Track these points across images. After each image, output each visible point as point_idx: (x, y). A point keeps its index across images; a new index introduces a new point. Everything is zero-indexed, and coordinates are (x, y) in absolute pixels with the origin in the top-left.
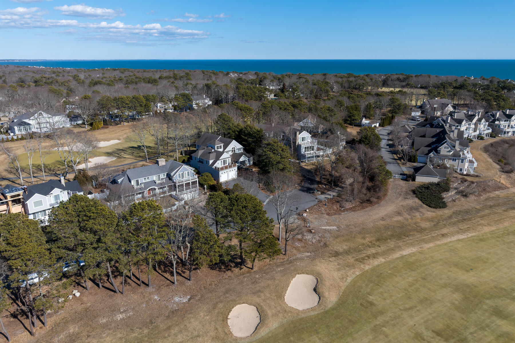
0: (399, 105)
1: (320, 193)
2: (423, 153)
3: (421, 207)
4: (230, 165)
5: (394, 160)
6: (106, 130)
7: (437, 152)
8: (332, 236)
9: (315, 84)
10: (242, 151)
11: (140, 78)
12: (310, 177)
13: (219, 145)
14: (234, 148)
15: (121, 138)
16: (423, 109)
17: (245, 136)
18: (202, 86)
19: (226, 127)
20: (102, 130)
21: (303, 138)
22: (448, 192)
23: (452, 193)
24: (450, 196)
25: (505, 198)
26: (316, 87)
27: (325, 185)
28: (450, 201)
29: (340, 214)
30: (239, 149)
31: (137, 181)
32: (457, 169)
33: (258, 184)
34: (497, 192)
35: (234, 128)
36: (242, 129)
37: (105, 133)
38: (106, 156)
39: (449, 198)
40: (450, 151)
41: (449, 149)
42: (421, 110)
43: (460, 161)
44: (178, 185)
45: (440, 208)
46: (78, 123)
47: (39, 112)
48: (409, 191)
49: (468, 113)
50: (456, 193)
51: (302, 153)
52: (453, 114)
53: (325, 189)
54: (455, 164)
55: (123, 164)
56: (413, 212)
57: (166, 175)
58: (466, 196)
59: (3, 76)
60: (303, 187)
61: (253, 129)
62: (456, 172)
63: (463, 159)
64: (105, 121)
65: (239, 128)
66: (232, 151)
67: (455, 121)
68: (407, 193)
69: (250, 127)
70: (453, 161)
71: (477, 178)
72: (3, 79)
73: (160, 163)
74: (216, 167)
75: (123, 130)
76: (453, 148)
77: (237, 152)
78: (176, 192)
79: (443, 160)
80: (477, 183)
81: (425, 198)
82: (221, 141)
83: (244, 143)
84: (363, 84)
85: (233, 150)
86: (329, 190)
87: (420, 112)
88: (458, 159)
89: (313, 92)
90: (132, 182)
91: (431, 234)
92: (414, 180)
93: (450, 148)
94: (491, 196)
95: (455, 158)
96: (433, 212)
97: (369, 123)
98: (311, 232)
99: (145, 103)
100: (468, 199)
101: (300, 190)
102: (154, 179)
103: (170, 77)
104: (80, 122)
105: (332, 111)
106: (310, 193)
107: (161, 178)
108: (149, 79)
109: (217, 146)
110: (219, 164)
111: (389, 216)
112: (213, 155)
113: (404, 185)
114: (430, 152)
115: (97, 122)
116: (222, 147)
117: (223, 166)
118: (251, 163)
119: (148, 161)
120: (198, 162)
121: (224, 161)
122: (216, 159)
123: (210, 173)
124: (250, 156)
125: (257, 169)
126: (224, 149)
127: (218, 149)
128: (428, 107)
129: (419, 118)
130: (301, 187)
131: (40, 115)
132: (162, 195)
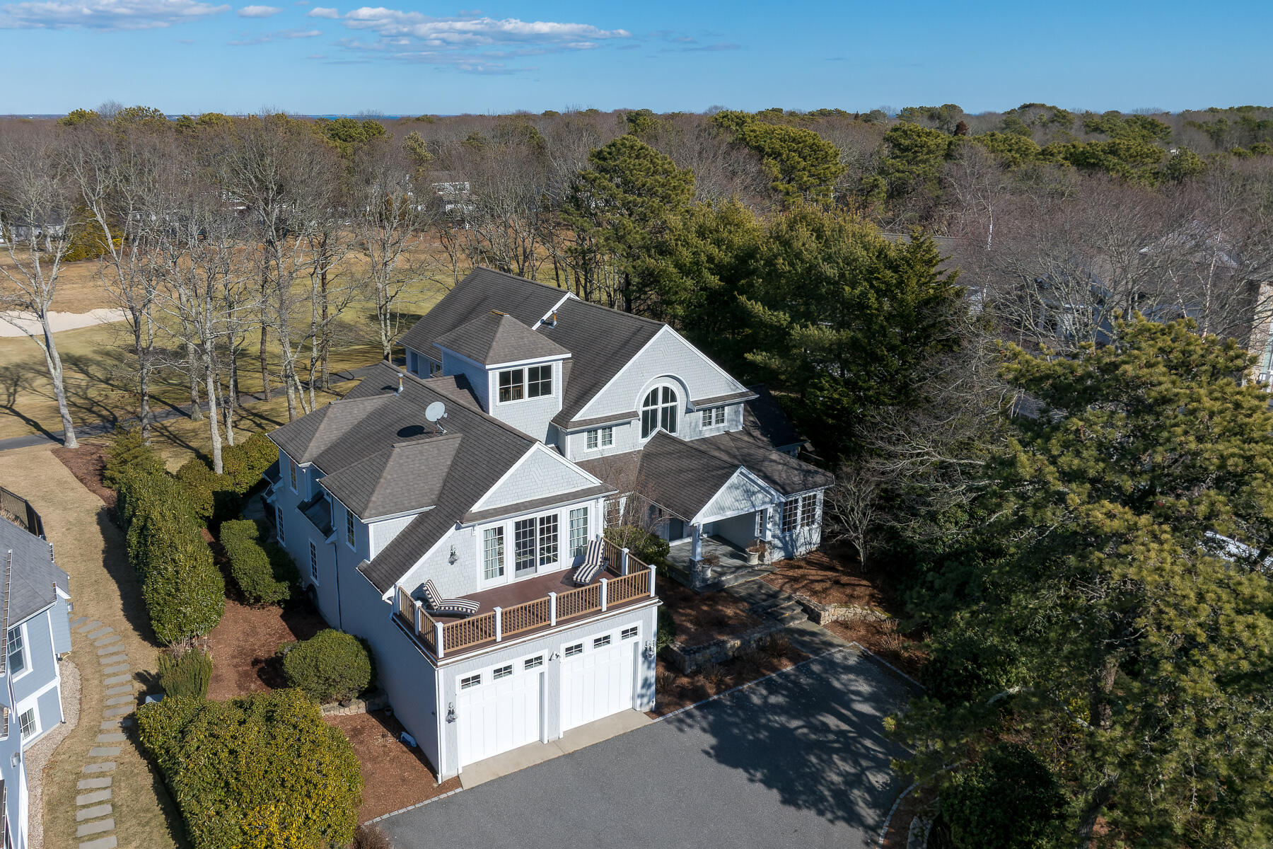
4: (586, 573)
10: (734, 421)
13: (524, 365)
14: (669, 395)
17: (772, 303)
19: (638, 233)
30: (711, 408)
35: (693, 238)
36: (750, 253)
65: (730, 246)
66: (648, 421)
69: (819, 232)
77: (688, 428)
83: (758, 357)
85: (658, 413)
109: (511, 366)
116: (557, 378)
117: (511, 577)
118: (809, 536)
119: (73, 444)
120: (304, 507)
121: (524, 530)
122: (439, 501)
123: (364, 643)
124: (807, 473)
125: (856, 611)
126: (577, 395)
127: (519, 393)
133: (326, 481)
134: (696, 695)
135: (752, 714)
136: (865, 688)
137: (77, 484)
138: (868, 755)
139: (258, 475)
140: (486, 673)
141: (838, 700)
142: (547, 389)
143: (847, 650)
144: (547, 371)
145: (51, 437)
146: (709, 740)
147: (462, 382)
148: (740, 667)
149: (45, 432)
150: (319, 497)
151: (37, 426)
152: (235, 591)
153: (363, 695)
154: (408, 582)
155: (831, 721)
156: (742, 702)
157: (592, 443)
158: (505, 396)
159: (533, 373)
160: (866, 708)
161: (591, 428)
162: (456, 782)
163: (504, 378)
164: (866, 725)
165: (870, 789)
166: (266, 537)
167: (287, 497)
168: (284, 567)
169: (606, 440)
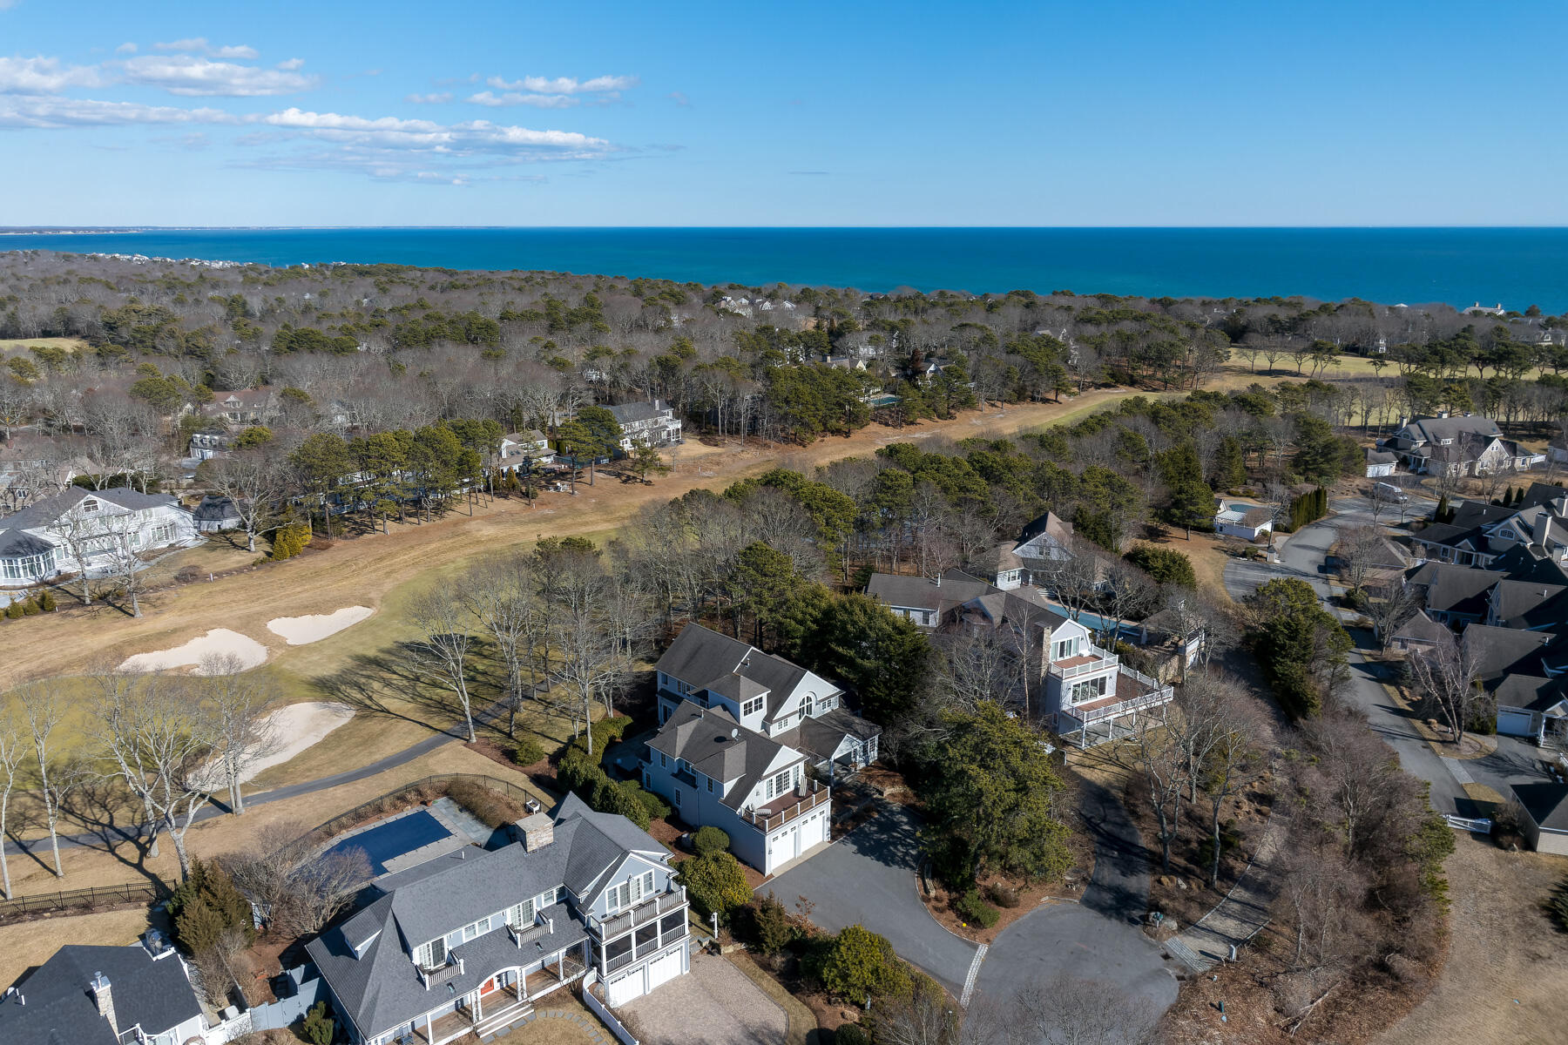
1: (1174, 925)
2: (1517, 698)
4: (803, 792)
5: (1399, 720)
6: (321, 561)
9: (1013, 351)
10: (835, 705)
11: (440, 319)
12: (1115, 830)
13: (752, 700)
14: (809, 699)
15: (372, 595)
16: (1402, 453)
17: (847, 645)
18: (646, 362)
20: (308, 559)
21: (1063, 644)
26: (1018, 359)
27: (1185, 874)
30: (825, 701)
31: (439, 946)
33: (918, 882)
35: (800, 603)
36: (831, 613)
37: (317, 574)
38: (313, 701)
42: (1397, 456)
44: (608, 945)
46: (223, 527)
47: (85, 499)
48: (1531, 908)
51: (1065, 708)
53: (1189, 899)
55: (378, 757)
57: (555, 893)
59: (11, 299)
60: (1096, 884)
61: (880, 623)
64: (318, 523)
65: (819, 607)
66: (801, 713)
68: (1527, 923)
72: (10, 308)
73: (529, 837)
74: (749, 812)
75: (381, 559)
77: (818, 712)
78: (600, 971)
82: (757, 674)
84: (1172, 345)
85: (805, 709)
86: (1205, 907)
87: (1395, 462)
89: (1011, 380)
90: (416, 952)
97: (1242, 523)
99: (459, 454)
101: (1087, 902)
102: (508, 923)
103: (537, 315)
104: (229, 523)
105: (1122, 488)
106: (1132, 921)
107: (536, 909)
108: (470, 324)
109: (747, 701)
110: (760, 797)
112: (734, 757)
113: (1493, 871)
115: (290, 531)
116: (765, 703)
117: (775, 797)
118: (874, 755)
119: (475, 741)
121: (779, 779)
122: (747, 772)
123: (724, 830)
124: (871, 728)
125: (898, 789)
126: (773, 708)
127: (751, 711)
128: (1421, 444)
129: (1400, 490)
130: (1090, 884)
131: (88, 510)
132: (544, 988)
133: (692, 767)
135: (867, 835)
136: (905, 820)
138: (910, 844)
140: (780, 835)
141: (895, 826)
142: (761, 707)
143: (896, 806)
144: (761, 699)
145: (448, 734)
146: (855, 848)
147: (725, 708)
148: (857, 818)
149: (442, 731)
151: (425, 725)
152: (651, 817)
154: (745, 806)
155: (895, 834)
156: (862, 830)
157: (780, 726)
158: (745, 714)
159: (756, 701)
160: (906, 827)
161: (780, 721)
162: (771, 876)
163: (745, 706)
164: (907, 834)
165: (912, 855)
169: (786, 724)
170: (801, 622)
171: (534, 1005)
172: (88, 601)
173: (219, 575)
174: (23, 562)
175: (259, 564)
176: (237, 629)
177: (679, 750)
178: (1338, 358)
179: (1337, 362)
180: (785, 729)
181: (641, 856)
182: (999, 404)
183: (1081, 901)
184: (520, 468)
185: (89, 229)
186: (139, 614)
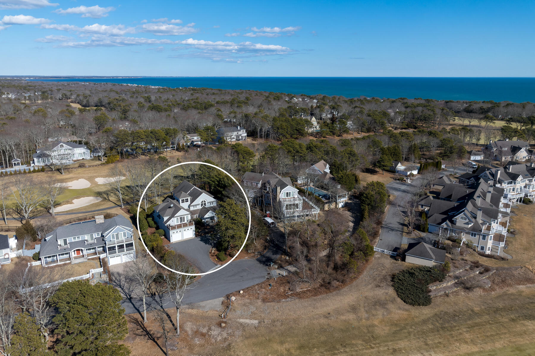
0: (451, 148)
1: (277, 267)
2: (435, 221)
3: (393, 301)
4: (188, 223)
5: (401, 226)
7: (453, 223)
8: (242, 336)
9: (369, 116)
10: (215, 204)
12: (279, 244)
13: (185, 199)
14: (205, 201)
16: (487, 152)
21: (287, 193)
22: (441, 283)
23: (449, 283)
24: (444, 288)
25: (528, 298)
26: (370, 118)
28: (441, 296)
29: (279, 302)
30: (211, 203)
31: (65, 241)
32: (478, 247)
33: (211, 249)
34: (521, 286)
38: (94, 196)
39: (441, 291)
40: (468, 224)
41: (467, 221)
43: (481, 237)
44: (108, 248)
45: (419, 305)
47: (60, 144)
48: (390, 275)
49: (531, 166)
50: (456, 283)
51: (282, 211)
52: (507, 166)
53: (287, 261)
54: (475, 240)
56: (376, 309)
57: (100, 234)
58: (468, 289)
60: (263, 256)
62: (474, 250)
63: (485, 235)
66: (202, 205)
67: (509, 176)
68: (384, 278)
70: (472, 235)
71: (502, 262)
73: (97, 220)
76: (473, 220)
77: (208, 205)
78: (107, 254)
79: (459, 233)
80: (497, 269)
81: (402, 289)
82: (192, 194)
84: (430, 115)
85: (203, 203)
86: (289, 264)
87: (483, 155)
88: (478, 234)
90: (59, 241)
91: (378, 347)
92: (404, 259)
93: (469, 219)
94: (510, 292)
95: (474, 232)
96: (407, 310)
97: (404, 170)
98: (221, 326)
99: (163, 137)
100: (471, 294)
101: (258, 260)
106: (266, 265)
107: (94, 237)
109: (183, 199)
110: (174, 222)
111: (338, 312)
112: (170, 211)
114: (444, 220)
115: (112, 156)
116: (189, 200)
117: (179, 223)
119: (123, 207)
120: (157, 216)
121: (181, 218)
122: (172, 215)
123: (164, 230)
126: (192, 202)
127: (184, 202)
128: (495, 150)
129: (475, 164)
130: (262, 256)
131: (61, 147)
132: (92, 256)
133: (160, 213)
134: (201, 235)
137: (125, 213)
139: (152, 212)
140: (175, 232)
142: (188, 201)
144: (188, 199)
145: (119, 206)
146: (200, 239)
147: (177, 200)
149: (118, 205)
150: (159, 215)
151: (115, 204)
152: (150, 226)
153: (163, 236)
154: (168, 224)
157: (194, 208)
158: (182, 202)
159: (186, 200)
161: (194, 206)
162: (172, 243)
163: (182, 200)
165: (214, 243)
166: (153, 220)
167: (155, 215)
168: (155, 223)
169: (196, 207)
170: (213, 182)
171: (89, 259)
172: (53, 170)
173: (90, 166)
174: (42, 159)
175: (102, 164)
176: (86, 179)
177: (159, 209)
178: (495, 121)
179: (494, 123)
180: (195, 209)
181: (122, 227)
182: (360, 133)
183: (256, 259)
184: (190, 144)
185: (127, 77)
186: (63, 174)
